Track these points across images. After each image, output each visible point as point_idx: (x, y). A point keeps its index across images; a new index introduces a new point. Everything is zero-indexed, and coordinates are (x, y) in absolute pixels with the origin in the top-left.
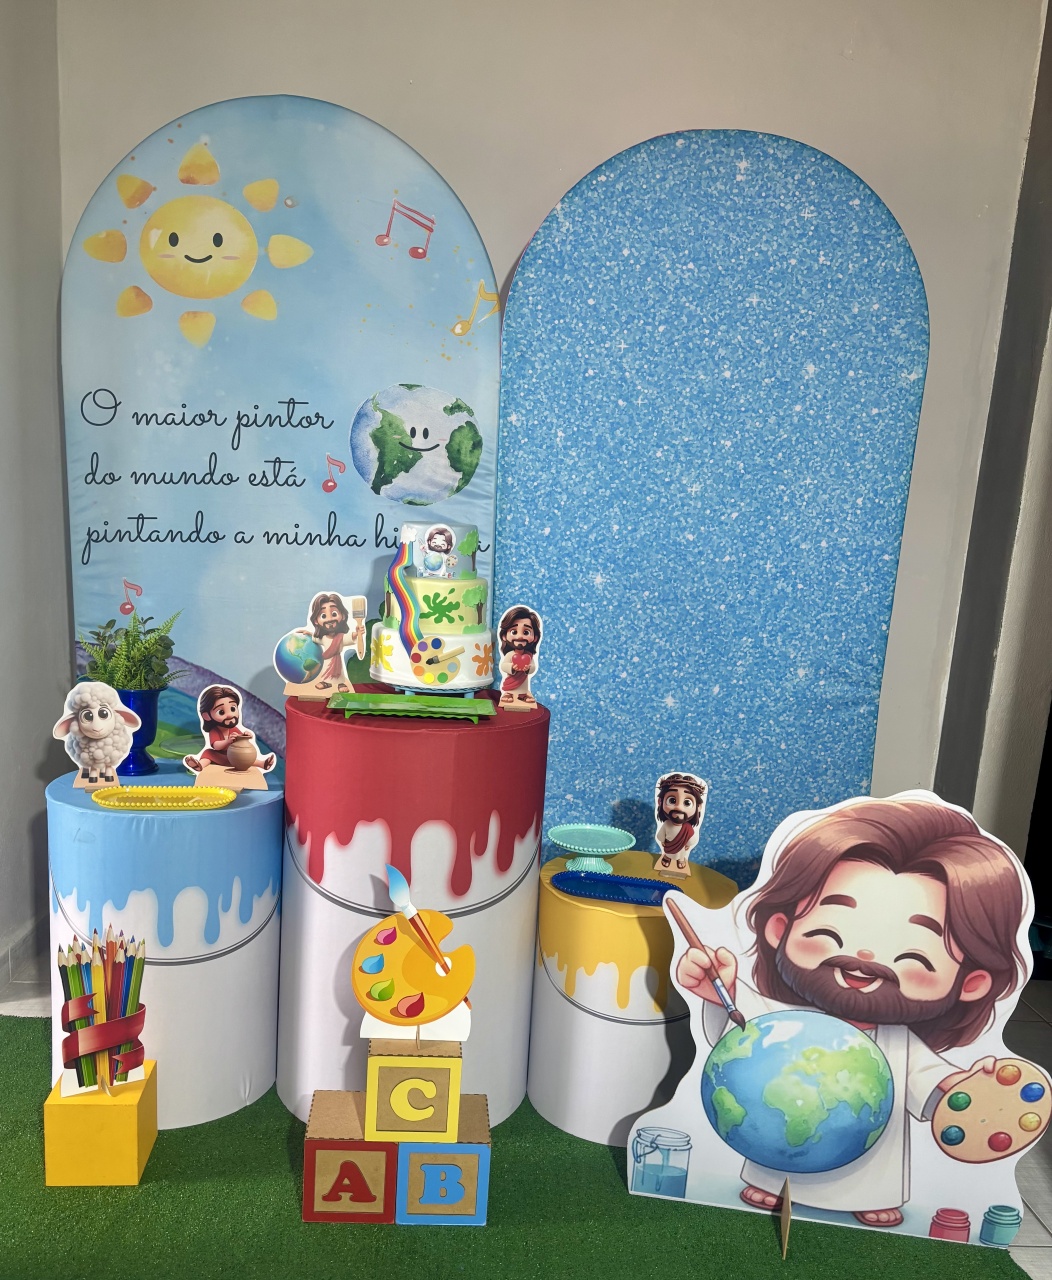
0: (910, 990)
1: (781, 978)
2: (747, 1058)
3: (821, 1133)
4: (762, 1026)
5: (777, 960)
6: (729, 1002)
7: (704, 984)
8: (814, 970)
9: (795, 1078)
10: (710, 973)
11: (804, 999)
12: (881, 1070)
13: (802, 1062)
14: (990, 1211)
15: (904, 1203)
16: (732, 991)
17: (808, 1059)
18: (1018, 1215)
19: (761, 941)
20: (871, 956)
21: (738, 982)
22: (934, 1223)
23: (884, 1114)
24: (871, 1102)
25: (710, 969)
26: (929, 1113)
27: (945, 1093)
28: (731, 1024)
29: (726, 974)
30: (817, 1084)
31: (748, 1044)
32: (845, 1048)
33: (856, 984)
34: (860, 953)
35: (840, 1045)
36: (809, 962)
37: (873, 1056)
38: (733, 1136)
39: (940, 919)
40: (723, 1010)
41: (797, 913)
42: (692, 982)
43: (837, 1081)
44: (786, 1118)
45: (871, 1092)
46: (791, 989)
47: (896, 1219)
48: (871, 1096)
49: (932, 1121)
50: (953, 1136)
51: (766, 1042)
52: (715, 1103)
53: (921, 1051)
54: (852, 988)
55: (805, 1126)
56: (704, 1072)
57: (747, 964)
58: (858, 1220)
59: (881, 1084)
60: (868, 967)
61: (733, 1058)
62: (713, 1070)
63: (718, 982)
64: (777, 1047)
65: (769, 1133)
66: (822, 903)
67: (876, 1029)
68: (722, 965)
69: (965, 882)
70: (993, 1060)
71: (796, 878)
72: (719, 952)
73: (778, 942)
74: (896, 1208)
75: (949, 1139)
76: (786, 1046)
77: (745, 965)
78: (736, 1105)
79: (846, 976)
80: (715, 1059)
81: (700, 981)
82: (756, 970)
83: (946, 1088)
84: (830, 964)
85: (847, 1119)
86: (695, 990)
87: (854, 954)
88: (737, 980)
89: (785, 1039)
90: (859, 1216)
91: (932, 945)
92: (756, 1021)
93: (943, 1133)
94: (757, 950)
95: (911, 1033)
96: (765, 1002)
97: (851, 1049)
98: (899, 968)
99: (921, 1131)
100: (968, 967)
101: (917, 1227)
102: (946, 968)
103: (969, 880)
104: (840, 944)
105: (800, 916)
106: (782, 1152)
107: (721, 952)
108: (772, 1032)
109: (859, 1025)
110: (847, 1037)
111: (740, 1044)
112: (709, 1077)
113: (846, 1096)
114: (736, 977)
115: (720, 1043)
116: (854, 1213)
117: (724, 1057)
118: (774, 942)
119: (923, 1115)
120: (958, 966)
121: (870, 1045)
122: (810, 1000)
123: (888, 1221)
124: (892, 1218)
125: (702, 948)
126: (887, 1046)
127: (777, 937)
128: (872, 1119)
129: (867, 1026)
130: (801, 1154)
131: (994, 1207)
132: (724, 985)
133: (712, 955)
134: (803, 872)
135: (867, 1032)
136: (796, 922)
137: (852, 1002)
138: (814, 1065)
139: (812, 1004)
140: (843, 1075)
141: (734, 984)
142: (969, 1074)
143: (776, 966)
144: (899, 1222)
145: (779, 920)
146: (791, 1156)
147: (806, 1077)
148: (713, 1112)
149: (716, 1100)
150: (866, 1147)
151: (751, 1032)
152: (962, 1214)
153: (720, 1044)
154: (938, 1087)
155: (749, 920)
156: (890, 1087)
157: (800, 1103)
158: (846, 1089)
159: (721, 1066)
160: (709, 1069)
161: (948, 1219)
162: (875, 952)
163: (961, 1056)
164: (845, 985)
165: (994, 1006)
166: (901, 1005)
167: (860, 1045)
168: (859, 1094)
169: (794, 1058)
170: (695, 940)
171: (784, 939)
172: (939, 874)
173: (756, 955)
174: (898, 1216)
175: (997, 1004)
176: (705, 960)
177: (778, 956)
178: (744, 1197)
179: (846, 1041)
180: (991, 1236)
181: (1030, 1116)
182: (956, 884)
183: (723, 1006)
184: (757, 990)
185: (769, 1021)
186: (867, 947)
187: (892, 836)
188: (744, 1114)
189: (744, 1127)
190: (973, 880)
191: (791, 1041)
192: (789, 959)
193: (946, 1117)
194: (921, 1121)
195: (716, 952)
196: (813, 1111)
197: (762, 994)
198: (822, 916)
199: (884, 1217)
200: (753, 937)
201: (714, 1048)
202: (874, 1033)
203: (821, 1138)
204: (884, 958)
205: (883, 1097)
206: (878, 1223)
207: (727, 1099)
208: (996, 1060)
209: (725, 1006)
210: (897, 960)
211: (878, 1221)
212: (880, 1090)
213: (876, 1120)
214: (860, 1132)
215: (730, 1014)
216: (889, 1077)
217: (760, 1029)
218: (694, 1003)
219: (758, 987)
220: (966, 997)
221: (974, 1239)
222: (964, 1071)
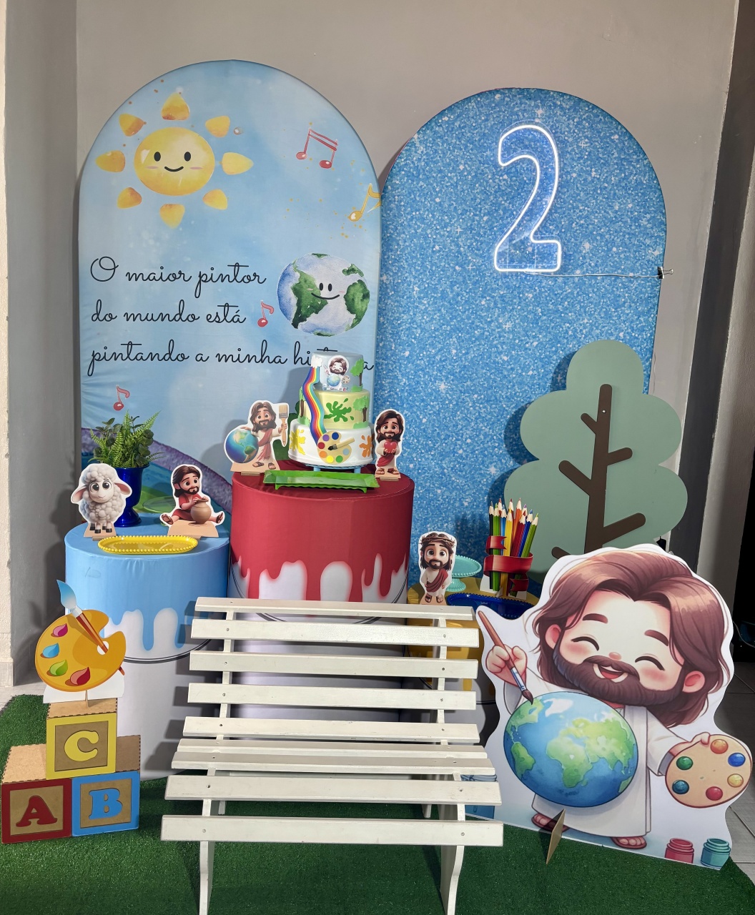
0: (647, 682)
1: (557, 670)
2: (535, 723)
3: (586, 778)
4: (545, 702)
5: (554, 657)
6: (522, 684)
7: (504, 670)
8: (580, 665)
9: (570, 739)
11: (573, 684)
13: (573, 728)
14: (708, 842)
15: (647, 833)
16: (523, 677)
17: (577, 726)
18: (728, 846)
19: (543, 644)
20: (619, 657)
21: (528, 671)
22: (668, 849)
23: (632, 769)
24: (622, 760)
25: (509, 661)
26: (663, 771)
27: (675, 757)
28: (524, 699)
29: (520, 665)
30: (584, 745)
31: (535, 714)
32: (603, 720)
33: (609, 676)
34: (611, 655)
35: (599, 718)
36: (576, 659)
37: (622, 727)
38: (527, 777)
39: (667, 634)
40: (517, 689)
41: (567, 625)
42: (497, 669)
43: (598, 744)
44: (563, 767)
45: (621, 751)
46: (564, 677)
47: (641, 844)
48: (622, 756)
49: (666, 776)
50: (681, 787)
51: (548, 713)
52: (513, 753)
53: (656, 725)
54: (606, 678)
55: (576, 773)
56: (506, 731)
57: (534, 659)
58: (615, 842)
60: (617, 664)
61: (525, 722)
62: (511, 730)
63: (514, 670)
64: (555, 717)
65: (551, 777)
66: (584, 619)
67: (624, 708)
69: (683, 609)
70: (708, 735)
71: (565, 601)
72: (515, 650)
73: (555, 644)
74: (641, 836)
75: (678, 790)
76: (561, 716)
77: (532, 659)
78: (528, 755)
79: (602, 670)
80: (513, 723)
81: (502, 669)
82: (540, 663)
83: (675, 753)
84: (590, 661)
85: (605, 771)
86: (498, 674)
87: (607, 656)
88: (527, 670)
89: (560, 711)
90: (615, 840)
91: (662, 652)
92: (541, 698)
93: (674, 785)
94: (540, 649)
95: (649, 713)
96: (546, 686)
97: (607, 721)
98: (639, 667)
99: (658, 783)
100: (687, 668)
101: (657, 850)
102: (672, 669)
103: (686, 609)
104: (597, 648)
105: (569, 627)
106: (561, 791)
107: (517, 650)
108: (552, 706)
109: (611, 704)
110: (604, 713)
111: (530, 713)
112: (509, 735)
114: (526, 667)
115: (516, 711)
116: (611, 838)
117: (518, 722)
118: (552, 644)
119: (659, 772)
120: (680, 668)
121: (620, 719)
122: (577, 685)
123: (636, 845)
124: (639, 843)
125: (503, 646)
126: (632, 721)
128: (623, 772)
129: (618, 706)
130: (574, 793)
131: (711, 840)
132: (518, 672)
133: (510, 651)
134: (571, 597)
135: (618, 710)
136: (566, 631)
137: (606, 688)
138: (581, 731)
139: (579, 688)
140: (602, 739)
141: (525, 672)
142: (691, 744)
143: (553, 661)
144: (643, 846)
145: (555, 629)
146: (567, 795)
147: (576, 739)
148: (512, 760)
149: (514, 751)
150: (620, 791)
151: (537, 705)
152: (688, 843)
154: (669, 752)
155: (534, 629)
156: (635, 750)
157: (572, 757)
158: (604, 749)
159: (517, 728)
160: (509, 730)
161: (678, 847)
162: (622, 655)
163: (685, 731)
164: (602, 676)
165: (707, 697)
166: (641, 692)
167: (613, 719)
169: (567, 725)
170: (498, 640)
171: (558, 642)
172: (664, 602)
173: (540, 652)
174: (643, 842)
175: (709, 696)
176: (506, 655)
177: (555, 654)
178: (534, 821)
179: (603, 716)
180: (709, 860)
181: (736, 776)
182: (677, 610)
183: (517, 686)
185: (549, 698)
186: (616, 651)
187: (632, 575)
188: (533, 762)
189: (534, 772)
190: (689, 608)
191: (565, 713)
192: (562, 656)
193: (676, 774)
194: (658, 776)
196: (581, 762)
197: (544, 680)
198: (584, 628)
199: (632, 842)
200: (538, 640)
201: (512, 715)
202: (622, 710)
203: (587, 783)
204: (628, 659)
205: (630, 756)
206: (629, 846)
207: (521, 751)
208: (710, 736)
209: (519, 687)
210: (637, 661)
211: (629, 844)
213: (626, 772)
214: (615, 780)
215: (522, 692)
216: (634, 742)
217: (544, 704)
219: (541, 674)
220: (687, 689)
221: (697, 862)
222: (688, 742)
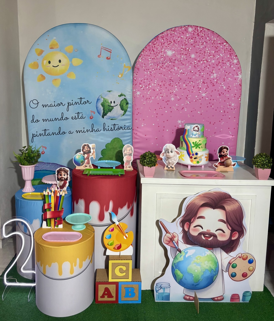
1: (189, 239)
2: (183, 261)
3: (202, 278)
4: (185, 252)
7: (170, 242)
8: (197, 236)
9: (195, 264)
10: (172, 240)
12: (215, 260)
14: (244, 293)
15: (223, 294)
17: (197, 259)
18: (250, 293)
19: (184, 230)
20: (210, 231)
22: (231, 298)
23: (217, 271)
25: (172, 238)
27: (231, 264)
28: (178, 252)
29: (176, 239)
30: (200, 266)
31: (182, 257)
34: (207, 230)
37: (213, 256)
38: (181, 282)
42: (167, 242)
43: (205, 264)
44: (193, 275)
45: (213, 266)
46: (192, 241)
47: (222, 298)
50: (234, 275)
51: (187, 256)
53: (224, 254)
54: (206, 239)
55: (198, 277)
58: (213, 300)
59: (215, 264)
60: (209, 234)
61: (179, 261)
62: (174, 265)
64: (189, 257)
65: (189, 280)
66: (197, 218)
68: (174, 237)
69: (230, 210)
71: (190, 213)
74: (222, 296)
75: (233, 276)
76: (192, 256)
78: (181, 274)
79: (204, 236)
80: (174, 262)
82: (183, 237)
84: (200, 234)
85: (208, 274)
86: (168, 244)
88: (179, 241)
89: (191, 254)
90: (213, 299)
93: (231, 274)
94: (183, 232)
95: (221, 250)
98: (217, 233)
99: (226, 275)
100: (233, 231)
101: (227, 300)
102: (228, 232)
104: (202, 228)
106: (193, 285)
107: (174, 234)
108: (188, 253)
109: (208, 249)
111: (180, 257)
113: (207, 268)
116: (212, 298)
117: (176, 261)
118: (187, 230)
119: (226, 271)
120: (230, 231)
123: (220, 299)
124: (221, 298)
126: (216, 253)
127: (187, 228)
128: (214, 273)
130: (198, 285)
132: (175, 242)
134: (192, 211)
136: (191, 224)
137: (206, 243)
138: (199, 261)
139: (197, 245)
140: (206, 262)
142: (236, 258)
143: (188, 236)
144: (223, 299)
145: (187, 224)
146: (195, 286)
147: (197, 264)
148: (175, 276)
150: (213, 281)
151: (183, 254)
152: (238, 295)
153: (175, 258)
154: (229, 263)
155: (180, 225)
156: (218, 264)
157: (196, 271)
158: (207, 266)
159: (176, 264)
161: (234, 297)
164: (204, 239)
165: (239, 240)
166: (218, 242)
167: (209, 254)
168: (210, 267)
170: (167, 231)
171: (189, 229)
172: (223, 209)
174: (223, 298)
176: (170, 236)
177: (188, 233)
178: (185, 298)
180: (245, 299)
181: (251, 267)
182: (228, 211)
184: (183, 242)
185: (187, 250)
187: (212, 200)
188: (183, 276)
189: (183, 279)
194: (226, 272)
195: (173, 234)
196: (200, 273)
199: (219, 298)
202: (212, 250)
203: (202, 280)
206: (218, 300)
207: (178, 272)
208: (242, 254)
210: (216, 231)
211: (218, 299)
212: (215, 265)
213: (215, 273)
214: (211, 277)
218: (168, 248)
220: (233, 239)
221: (241, 301)
